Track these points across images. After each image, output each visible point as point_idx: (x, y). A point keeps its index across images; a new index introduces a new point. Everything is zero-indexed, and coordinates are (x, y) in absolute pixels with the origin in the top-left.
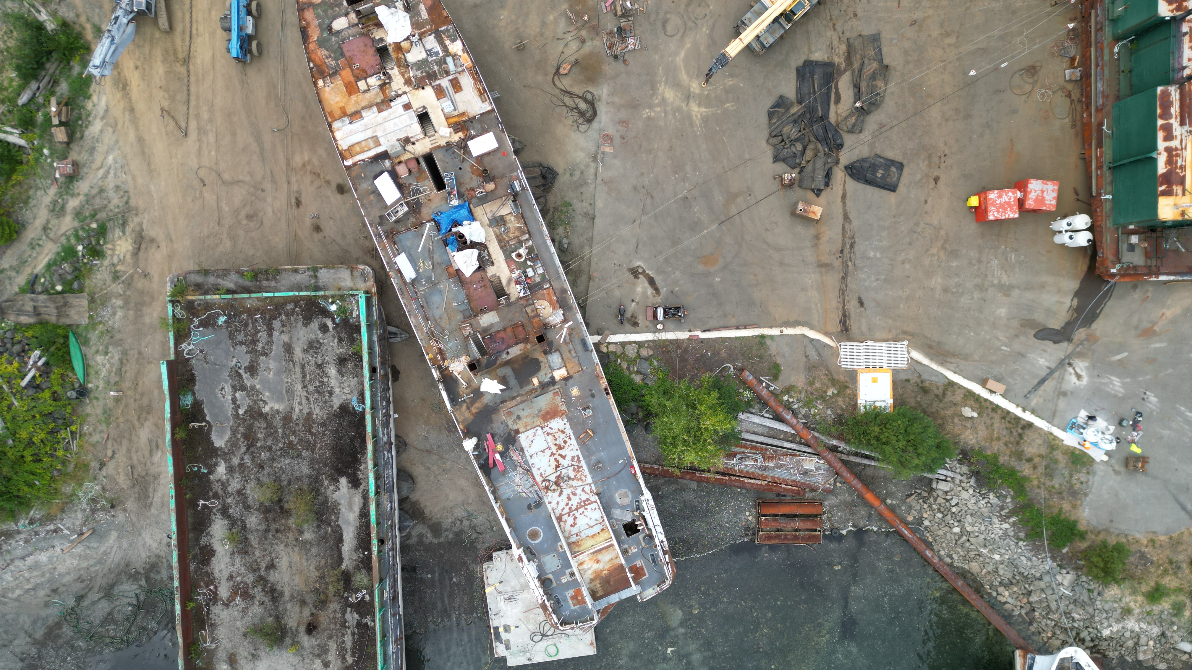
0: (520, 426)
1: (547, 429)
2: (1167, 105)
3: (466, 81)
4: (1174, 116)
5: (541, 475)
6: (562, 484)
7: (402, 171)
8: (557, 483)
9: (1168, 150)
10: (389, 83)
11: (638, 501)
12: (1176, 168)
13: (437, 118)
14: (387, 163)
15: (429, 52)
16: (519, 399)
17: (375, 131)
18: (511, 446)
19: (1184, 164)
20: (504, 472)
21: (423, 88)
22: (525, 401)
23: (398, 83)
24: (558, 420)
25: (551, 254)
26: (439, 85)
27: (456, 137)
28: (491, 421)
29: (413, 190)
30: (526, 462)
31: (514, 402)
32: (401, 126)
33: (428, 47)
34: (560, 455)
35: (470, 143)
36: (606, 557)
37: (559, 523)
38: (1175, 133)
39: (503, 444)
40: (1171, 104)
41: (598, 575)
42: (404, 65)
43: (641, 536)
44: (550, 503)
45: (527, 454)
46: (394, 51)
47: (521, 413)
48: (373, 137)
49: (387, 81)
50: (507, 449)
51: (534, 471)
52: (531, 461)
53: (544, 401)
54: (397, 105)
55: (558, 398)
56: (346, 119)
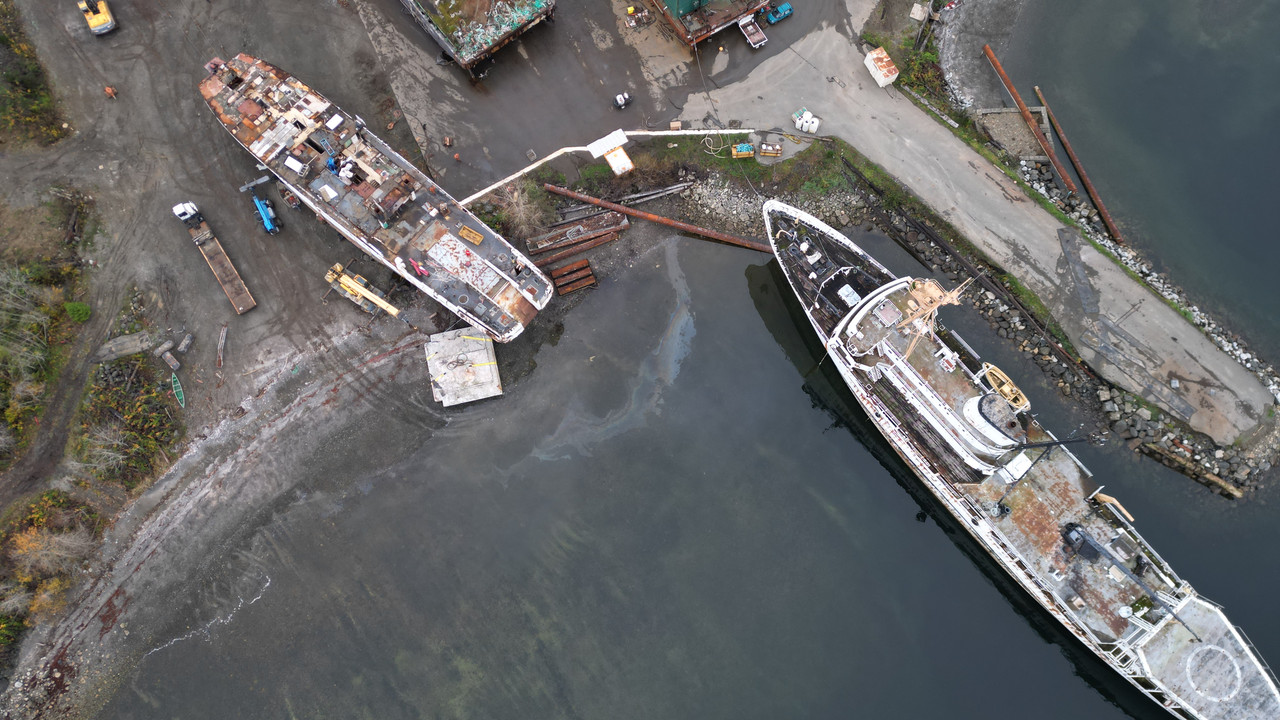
0: (425, 248)
1: (441, 243)
5: (451, 267)
6: (465, 267)
7: (298, 152)
8: (462, 268)
10: (271, 116)
11: (511, 255)
13: (304, 121)
14: (288, 153)
15: (285, 93)
17: (274, 141)
18: (426, 260)
21: (290, 110)
22: (422, 234)
24: (445, 235)
26: (298, 105)
27: (318, 125)
28: (408, 253)
29: (308, 159)
32: (286, 133)
33: (283, 91)
34: (455, 253)
42: (275, 104)
44: (463, 279)
45: (437, 260)
46: (266, 100)
47: (423, 242)
48: (274, 144)
50: (424, 262)
51: (446, 267)
52: (441, 263)
53: (432, 230)
54: (280, 124)
55: (440, 225)
56: (256, 142)
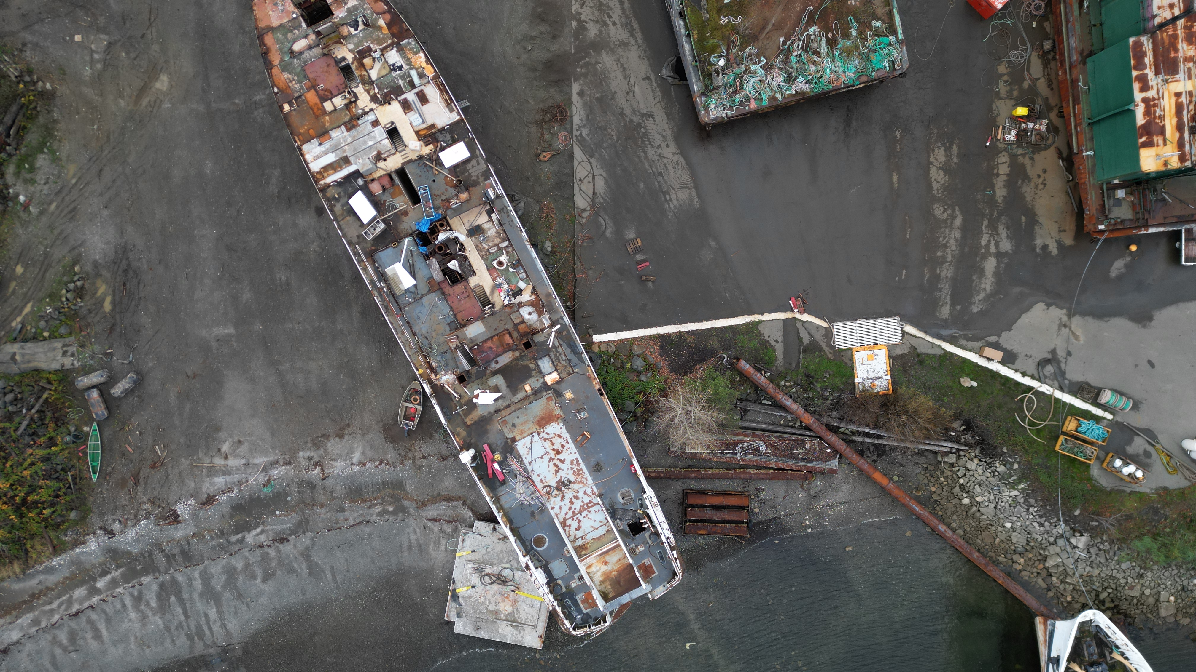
0: (516, 433)
1: (543, 435)
2: (1140, 55)
3: (432, 92)
4: (1148, 66)
5: (541, 480)
6: (563, 489)
7: (376, 188)
8: (558, 489)
9: (1145, 100)
10: (355, 102)
11: (641, 499)
12: (1155, 118)
13: (407, 134)
14: (360, 182)
15: (392, 67)
16: (513, 408)
17: (345, 151)
18: (508, 455)
19: (1162, 113)
20: (506, 481)
21: (390, 104)
22: (520, 408)
23: (364, 101)
24: (554, 425)
25: (532, 259)
26: (406, 99)
27: (427, 150)
28: (486, 432)
29: (388, 206)
30: (525, 470)
31: (508, 411)
32: (371, 143)
33: (391, 62)
34: (558, 459)
35: (442, 155)
36: (613, 558)
37: (563, 528)
38: (1151, 84)
39: (501, 453)
40: (1144, 54)
41: (607, 577)
42: (368, 82)
43: (647, 534)
44: (553, 508)
45: (526, 461)
46: (357, 69)
47: (517, 421)
48: (343, 157)
49: (353, 99)
50: (505, 459)
51: (534, 477)
52: (529, 468)
53: (538, 407)
54: (365, 123)
55: (552, 403)
56: (315, 142)
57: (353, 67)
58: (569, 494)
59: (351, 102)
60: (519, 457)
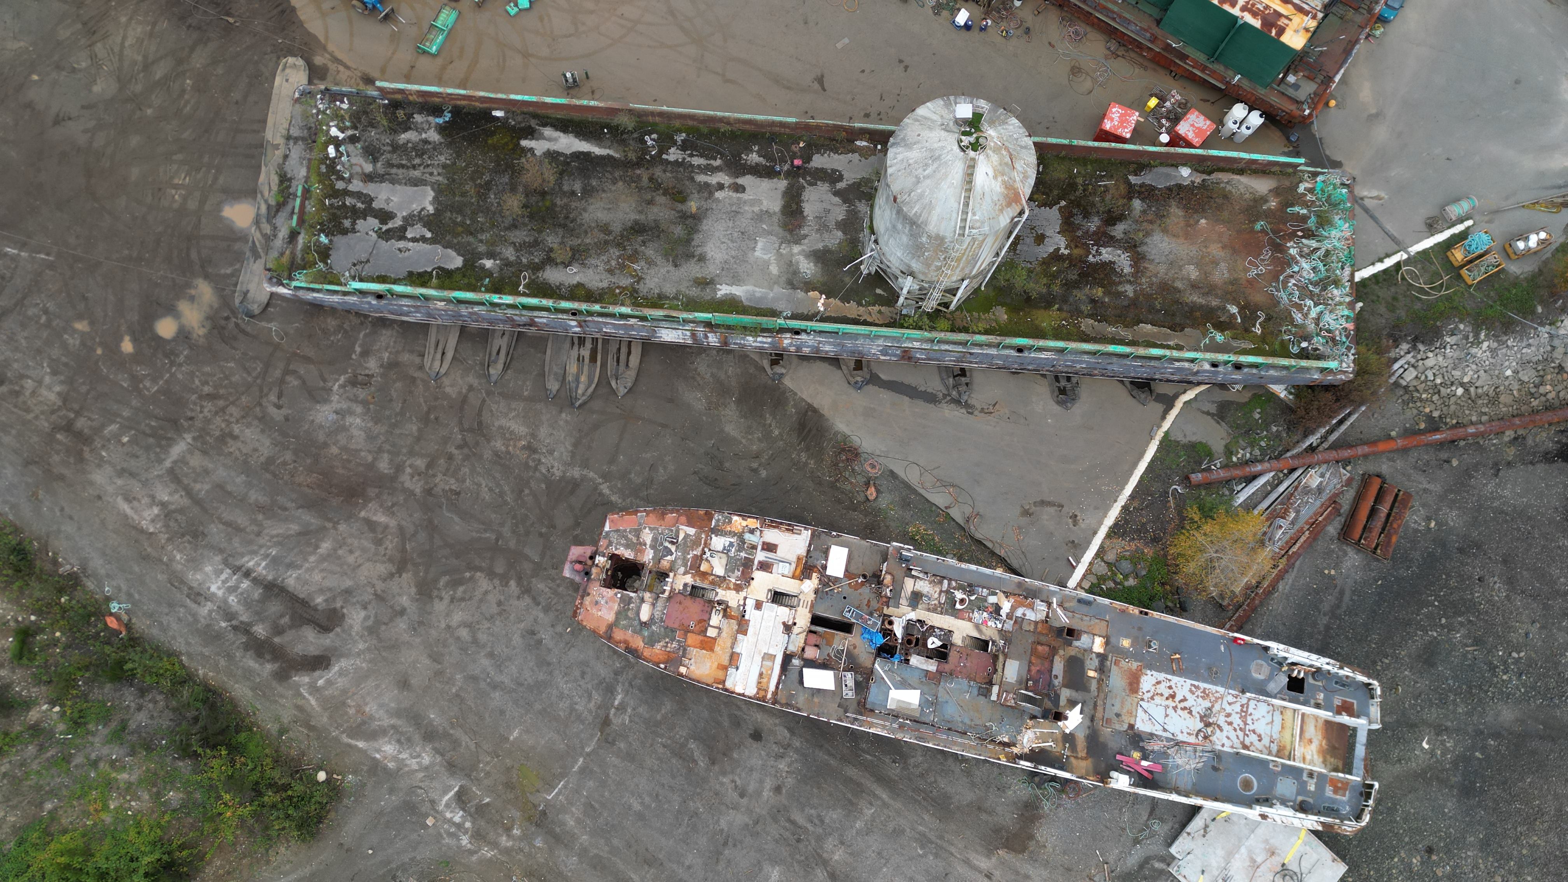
0: (1127, 720)
3: (772, 535)
5: (1188, 734)
7: (811, 653)
13: (788, 586)
14: (796, 662)
15: (726, 551)
16: (1100, 703)
17: (760, 651)
20: (1165, 767)
22: (1105, 697)
23: (732, 598)
24: (1144, 678)
27: (815, 580)
28: (1104, 746)
30: (1167, 740)
31: (1100, 709)
32: (771, 624)
34: (1180, 701)
35: (828, 572)
36: (1312, 729)
37: (1249, 749)
39: (1135, 749)
41: (1323, 753)
42: (721, 581)
43: (1311, 680)
44: (1223, 745)
45: (1160, 733)
46: (703, 581)
48: (763, 658)
49: (724, 607)
51: (1181, 738)
53: (1117, 679)
54: (751, 614)
55: (1123, 663)
56: (732, 671)
57: (699, 583)
58: (1221, 720)
59: (725, 610)
60: (1152, 735)
